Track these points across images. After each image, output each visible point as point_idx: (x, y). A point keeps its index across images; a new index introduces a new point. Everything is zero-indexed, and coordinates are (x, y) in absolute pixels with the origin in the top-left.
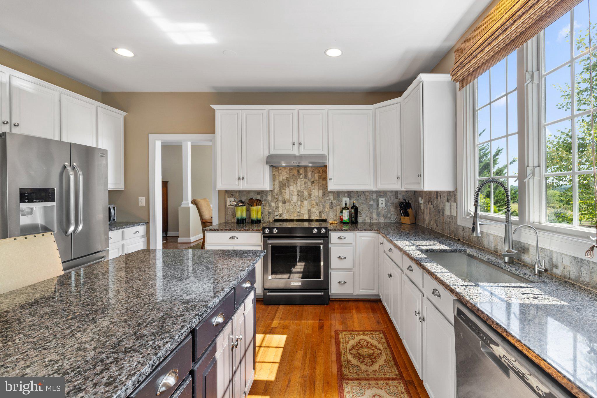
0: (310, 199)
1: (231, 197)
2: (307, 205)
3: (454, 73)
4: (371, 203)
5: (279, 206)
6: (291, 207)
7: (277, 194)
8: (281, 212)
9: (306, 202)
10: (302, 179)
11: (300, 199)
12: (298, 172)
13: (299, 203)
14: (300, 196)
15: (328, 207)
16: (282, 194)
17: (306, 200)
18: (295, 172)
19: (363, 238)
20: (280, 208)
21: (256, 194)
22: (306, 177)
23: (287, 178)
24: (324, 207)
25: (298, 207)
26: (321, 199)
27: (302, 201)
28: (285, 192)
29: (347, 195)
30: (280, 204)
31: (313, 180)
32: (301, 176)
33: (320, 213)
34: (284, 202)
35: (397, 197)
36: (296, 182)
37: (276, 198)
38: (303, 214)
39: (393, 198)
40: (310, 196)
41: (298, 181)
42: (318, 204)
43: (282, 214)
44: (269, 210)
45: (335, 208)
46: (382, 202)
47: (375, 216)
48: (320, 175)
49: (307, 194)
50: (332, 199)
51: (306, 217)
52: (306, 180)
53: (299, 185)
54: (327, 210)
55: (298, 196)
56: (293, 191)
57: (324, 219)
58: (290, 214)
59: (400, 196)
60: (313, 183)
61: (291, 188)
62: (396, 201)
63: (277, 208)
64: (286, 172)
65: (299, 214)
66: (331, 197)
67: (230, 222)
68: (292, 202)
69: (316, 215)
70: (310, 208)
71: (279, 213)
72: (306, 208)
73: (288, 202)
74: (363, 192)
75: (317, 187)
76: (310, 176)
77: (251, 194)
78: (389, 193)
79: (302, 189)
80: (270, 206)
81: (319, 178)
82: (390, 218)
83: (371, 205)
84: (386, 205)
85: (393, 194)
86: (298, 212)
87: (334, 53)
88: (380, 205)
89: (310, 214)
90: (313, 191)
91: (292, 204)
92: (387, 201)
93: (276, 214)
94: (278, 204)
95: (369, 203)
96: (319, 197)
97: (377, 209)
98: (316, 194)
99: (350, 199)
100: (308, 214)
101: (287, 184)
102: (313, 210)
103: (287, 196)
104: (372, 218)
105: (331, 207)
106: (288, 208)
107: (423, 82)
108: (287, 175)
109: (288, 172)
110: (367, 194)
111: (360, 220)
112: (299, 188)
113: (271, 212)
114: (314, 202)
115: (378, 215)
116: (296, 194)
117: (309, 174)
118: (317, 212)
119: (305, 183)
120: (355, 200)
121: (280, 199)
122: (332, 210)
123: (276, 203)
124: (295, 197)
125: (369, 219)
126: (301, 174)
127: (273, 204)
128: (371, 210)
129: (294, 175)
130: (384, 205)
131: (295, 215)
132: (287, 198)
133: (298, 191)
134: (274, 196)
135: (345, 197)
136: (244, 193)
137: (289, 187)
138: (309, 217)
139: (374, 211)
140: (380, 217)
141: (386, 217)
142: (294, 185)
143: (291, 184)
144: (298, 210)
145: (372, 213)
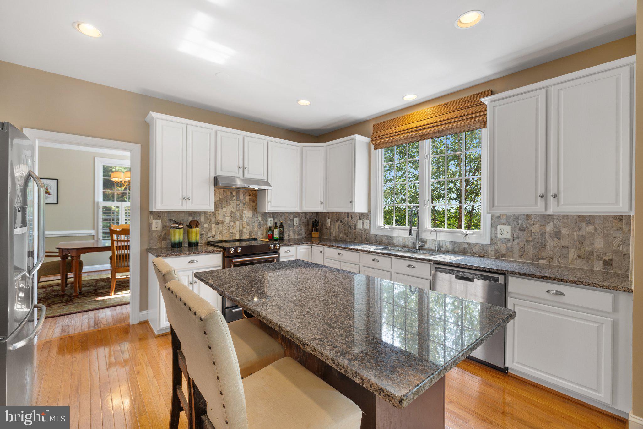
0: (241, 220)
1: (157, 219)
2: (239, 226)
3: (374, 139)
4: (289, 222)
5: (212, 227)
6: (224, 228)
7: (210, 215)
8: (214, 233)
9: (238, 223)
10: (235, 201)
11: (232, 220)
12: (231, 193)
13: (232, 224)
14: (233, 217)
15: (257, 226)
16: (215, 215)
17: (238, 221)
18: (228, 193)
19: (301, 250)
20: (213, 230)
21: (188, 215)
22: (238, 199)
23: (220, 199)
24: (253, 227)
25: (230, 228)
26: (251, 220)
27: (234, 222)
28: (219, 214)
29: (271, 215)
30: (213, 225)
31: (244, 202)
32: (234, 198)
33: (250, 233)
34: (217, 223)
35: (306, 218)
36: (229, 204)
37: (209, 219)
38: (235, 234)
39: (303, 218)
40: (241, 217)
41: (231, 202)
42: (248, 225)
43: (215, 236)
44: (202, 232)
45: (262, 228)
46: (296, 220)
47: (291, 233)
48: (250, 197)
49: (239, 215)
50: (260, 220)
51: (238, 237)
52: (238, 202)
53: (233, 206)
54: (256, 230)
55: (231, 217)
56: (226, 212)
57: (254, 238)
58: (223, 235)
59: (308, 217)
60: (244, 204)
61: (224, 209)
62: (305, 220)
63: (210, 230)
64: (220, 194)
65: (231, 234)
66: (259, 218)
67: (155, 247)
68: (225, 223)
69: (247, 235)
70: (241, 228)
71: (212, 235)
72: (238, 229)
73: (221, 223)
74: (284, 213)
75: (247, 209)
76: (242, 198)
77: (182, 215)
78: (301, 215)
79: (234, 210)
80: (203, 227)
81: (250, 200)
82: (301, 234)
83: (289, 224)
84: (299, 224)
85: (304, 215)
86: (230, 233)
87: (304, 103)
88: (295, 224)
89: (241, 235)
90: (244, 212)
91: (225, 225)
92: (300, 220)
93: (209, 235)
94: (211, 225)
95: (287, 222)
96: (249, 218)
97: (293, 228)
98: (247, 215)
99: (274, 220)
100: (240, 234)
101: (220, 206)
102: (244, 230)
103: (220, 217)
104: (289, 235)
105: (259, 227)
106: (220, 229)
107: (355, 140)
108: (220, 197)
109: (222, 193)
110: (286, 215)
111: (286, 237)
112: (232, 209)
113: (203, 234)
114: (245, 223)
115: (294, 232)
116: (229, 215)
117: (241, 196)
118: (248, 232)
119: (237, 205)
120: (278, 220)
121: (213, 220)
122: (260, 230)
123: (209, 224)
124: (228, 218)
125: (288, 236)
126: (234, 196)
127: (206, 226)
128: (289, 228)
129: (227, 197)
130: (298, 224)
131: (228, 236)
132: (220, 219)
133: (231, 212)
134: (207, 217)
135: (270, 217)
136: (174, 214)
137: (222, 209)
138: (240, 237)
139: (291, 229)
140: (294, 234)
141: (299, 234)
142: (228, 207)
143: (225, 206)
144: (231, 231)
145: (290, 231)
